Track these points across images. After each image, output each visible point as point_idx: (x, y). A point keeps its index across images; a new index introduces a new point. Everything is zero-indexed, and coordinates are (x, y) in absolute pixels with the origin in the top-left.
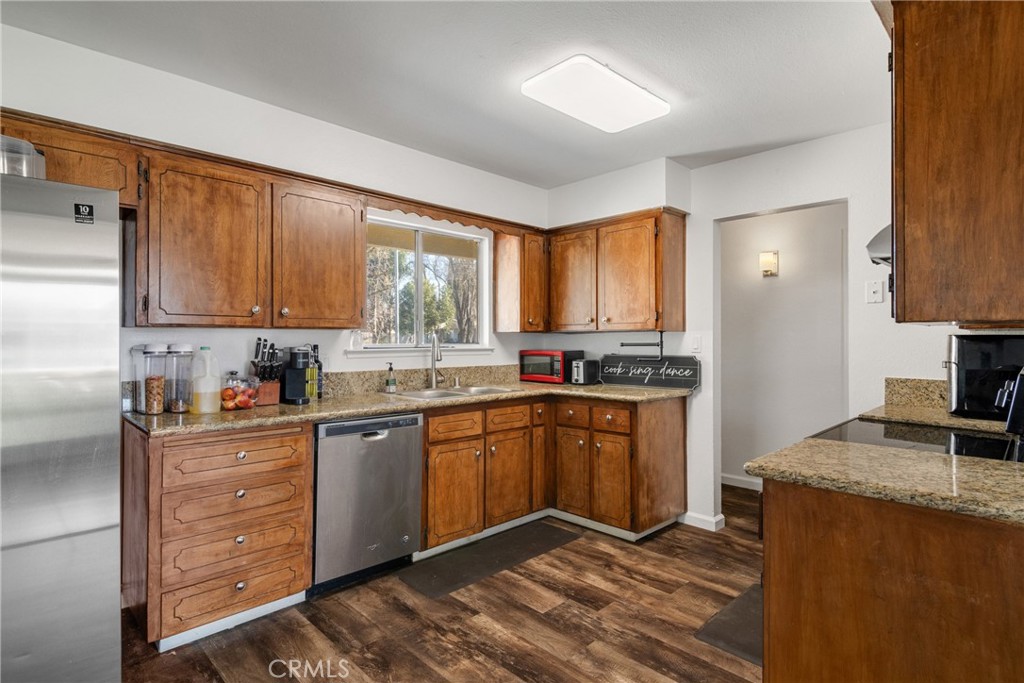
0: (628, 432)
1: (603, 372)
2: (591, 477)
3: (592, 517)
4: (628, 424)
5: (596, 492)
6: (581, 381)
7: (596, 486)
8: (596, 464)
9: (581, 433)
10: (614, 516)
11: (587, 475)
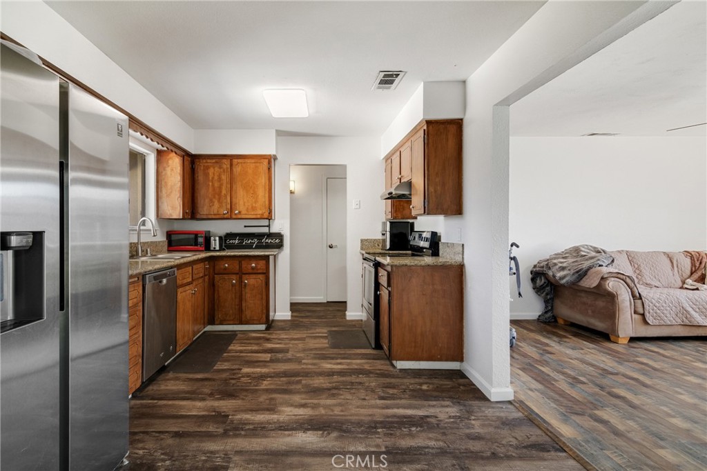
0: (265, 272)
1: (225, 243)
2: (241, 300)
3: (241, 323)
4: (264, 268)
5: (244, 308)
6: (217, 248)
7: (244, 305)
8: (243, 293)
9: (234, 277)
10: (255, 318)
11: (237, 300)
